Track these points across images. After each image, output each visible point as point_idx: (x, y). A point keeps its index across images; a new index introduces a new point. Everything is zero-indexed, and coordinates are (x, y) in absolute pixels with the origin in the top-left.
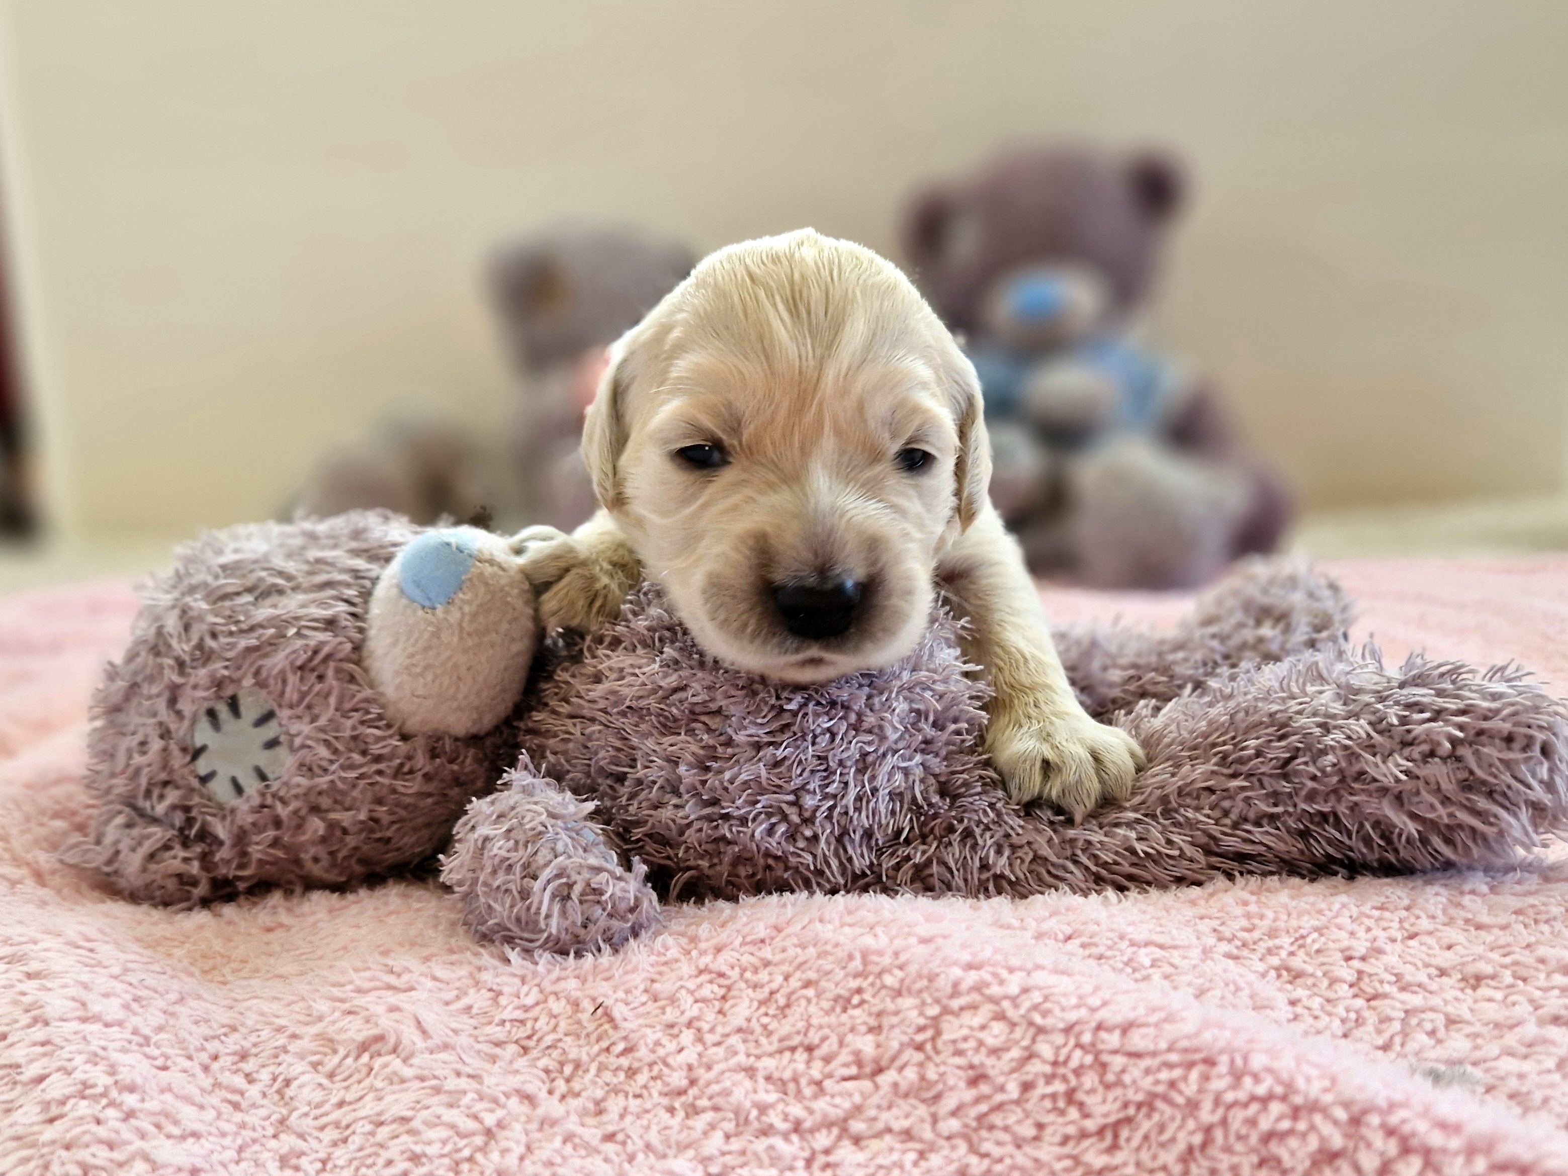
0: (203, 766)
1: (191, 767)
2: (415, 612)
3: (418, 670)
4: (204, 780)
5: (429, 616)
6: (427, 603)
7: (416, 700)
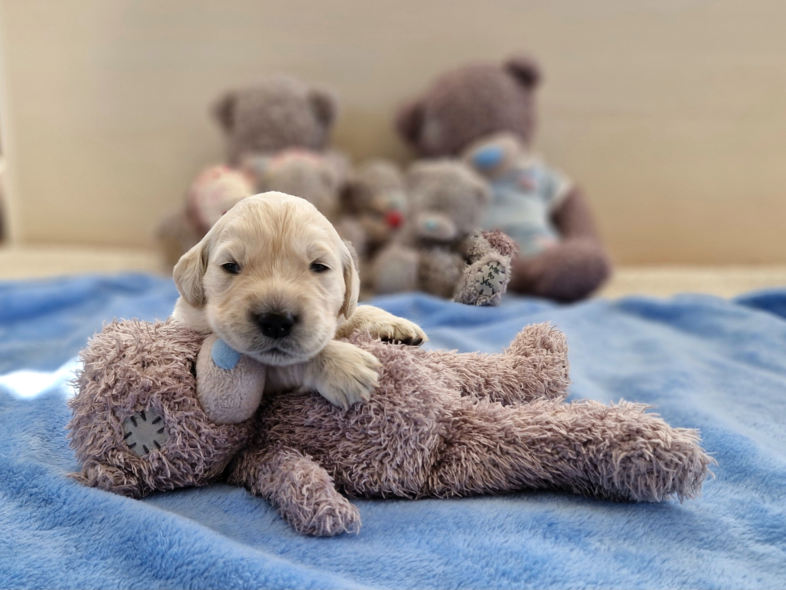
0: (129, 441)
1: (124, 441)
2: (222, 373)
3: (225, 397)
4: (130, 447)
5: (228, 374)
6: (227, 368)
7: (224, 409)
